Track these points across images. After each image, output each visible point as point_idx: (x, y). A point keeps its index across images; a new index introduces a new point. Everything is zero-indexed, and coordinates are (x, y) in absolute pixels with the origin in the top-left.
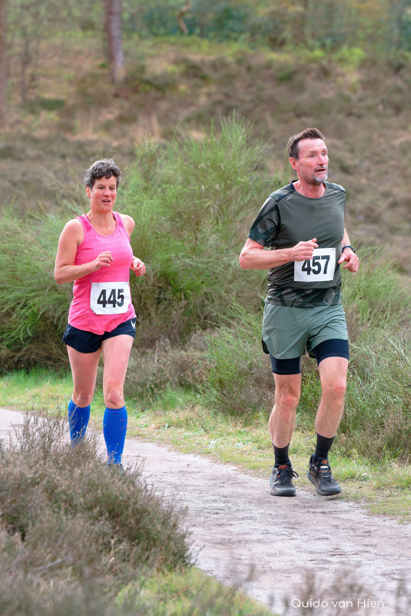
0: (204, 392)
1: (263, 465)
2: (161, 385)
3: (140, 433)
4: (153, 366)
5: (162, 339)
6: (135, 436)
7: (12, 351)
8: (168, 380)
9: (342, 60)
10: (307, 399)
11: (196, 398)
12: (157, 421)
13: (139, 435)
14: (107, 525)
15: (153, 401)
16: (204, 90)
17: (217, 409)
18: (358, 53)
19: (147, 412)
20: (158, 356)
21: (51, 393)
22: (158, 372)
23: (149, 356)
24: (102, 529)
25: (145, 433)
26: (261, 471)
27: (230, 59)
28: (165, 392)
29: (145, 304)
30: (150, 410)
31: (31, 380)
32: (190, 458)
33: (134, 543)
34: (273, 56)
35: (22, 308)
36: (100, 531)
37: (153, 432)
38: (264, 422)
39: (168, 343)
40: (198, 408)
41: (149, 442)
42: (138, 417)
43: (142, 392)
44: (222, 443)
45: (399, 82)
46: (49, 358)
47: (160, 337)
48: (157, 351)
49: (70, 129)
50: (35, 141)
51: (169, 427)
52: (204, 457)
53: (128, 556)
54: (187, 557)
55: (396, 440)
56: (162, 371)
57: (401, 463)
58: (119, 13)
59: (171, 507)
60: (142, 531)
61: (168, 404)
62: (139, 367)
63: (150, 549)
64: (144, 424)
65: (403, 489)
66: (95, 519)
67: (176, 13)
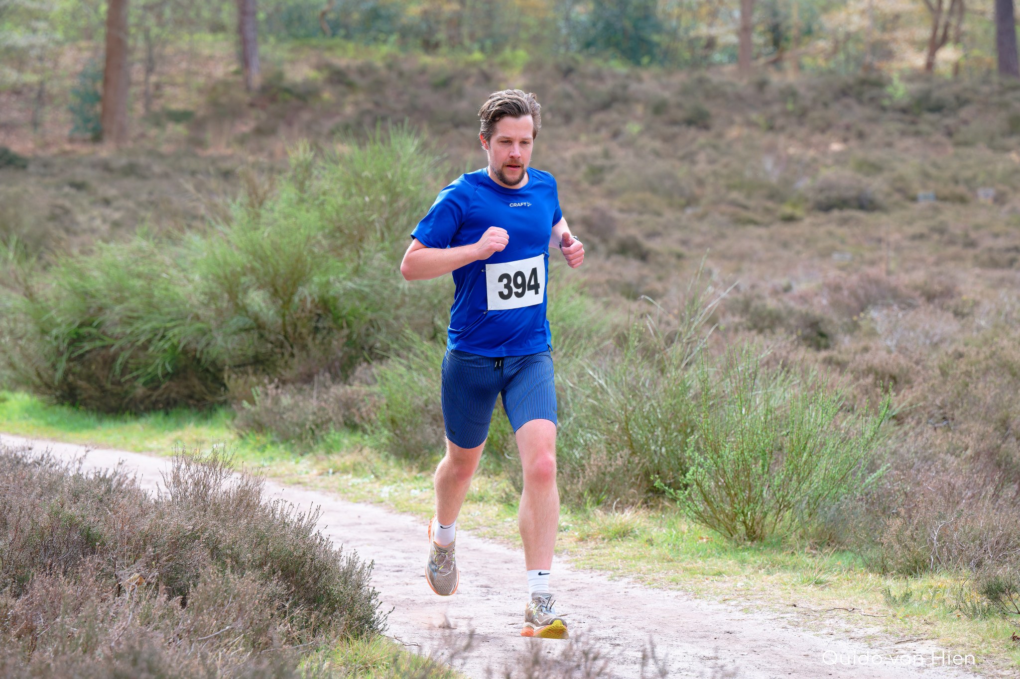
0: (373, 432)
2: (323, 424)
3: (301, 480)
4: (313, 404)
5: (321, 373)
6: (295, 484)
7: (150, 389)
8: (330, 419)
9: (505, 64)
11: (364, 440)
12: (319, 467)
13: (299, 483)
14: (280, 585)
15: (314, 444)
16: (351, 98)
17: (389, 452)
18: (522, 55)
19: (308, 456)
20: (317, 392)
21: (195, 437)
22: (319, 410)
23: (307, 392)
24: (274, 589)
25: (306, 480)
27: (379, 64)
28: (328, 433)
29: (300, 334)
30: (311, 454)
31: (172, 421)
32: (361, 508)
33: (312, 606)
34: (426, 60)
35: (160, 340)
36: (273, 592)
37: (316, 479)
39: (329, 378)
40: (367, 451)
42: (297, 463)
43: (301, 434)
44: (396, 491)
45: (569, 88)
46: (191, 397)
47: (319, 371)
48: (315, 386)
49: (199, 143)
50: (161, 156)
51: (334, 473)
52: (377, 507)
53: (307, 622)
54: (374, 621)
55: (599, 484)
56: (323, 409)
57: (606, 510)
58: (254, 13)
59: (352, 564)
60: (322, 592)
61: (331, 447)
62: (296, 405)
63: (332, 613)
64: (305, 470)
65: (611, 540)
66: (267, 578)
67: (318, 13)
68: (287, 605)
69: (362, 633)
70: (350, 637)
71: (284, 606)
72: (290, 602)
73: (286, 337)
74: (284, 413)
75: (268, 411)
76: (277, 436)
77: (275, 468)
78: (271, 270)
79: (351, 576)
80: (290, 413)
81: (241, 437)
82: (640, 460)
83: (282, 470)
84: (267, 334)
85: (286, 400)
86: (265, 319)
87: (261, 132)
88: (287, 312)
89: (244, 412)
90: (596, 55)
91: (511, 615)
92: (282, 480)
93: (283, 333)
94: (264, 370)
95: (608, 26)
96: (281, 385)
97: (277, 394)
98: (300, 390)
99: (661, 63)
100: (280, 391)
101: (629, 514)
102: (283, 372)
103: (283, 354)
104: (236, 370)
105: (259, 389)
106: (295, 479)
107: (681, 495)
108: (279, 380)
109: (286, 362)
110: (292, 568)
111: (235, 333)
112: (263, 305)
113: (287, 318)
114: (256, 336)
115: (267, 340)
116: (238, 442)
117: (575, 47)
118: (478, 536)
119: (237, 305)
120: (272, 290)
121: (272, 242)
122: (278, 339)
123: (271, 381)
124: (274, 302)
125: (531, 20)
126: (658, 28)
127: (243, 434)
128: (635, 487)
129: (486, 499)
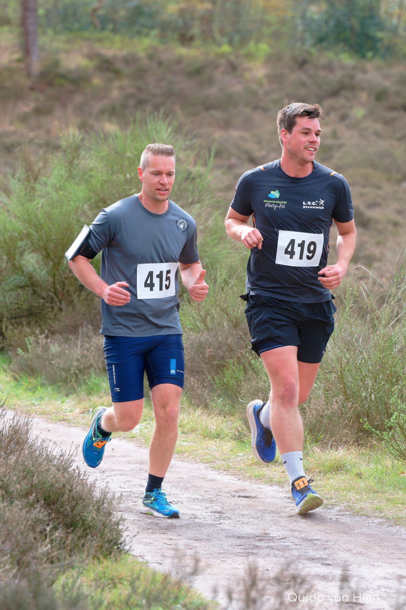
1: (187, 449)
2: (85, 370)
3: (65, 418)
4: (77, 352)
5: (84, 326)
6: (60, 421)
8: (92, 365)
9: (249, 56)
10: (228, 384)
12: (82, 406)
13: (64, 420)
14: (43, 513)
15: (78, 386)
16: (117, 83)
18: (264, 48)
19: (72, 396)
20: (81, 342)
22: (82, 358)
23: (72, 342)
24: (37, 516)
25: (70, 418)
26: (185, 456)
27: (141, 54)
28: (89, 378)
29: (68, 291)
30: (75, 395)
33: (69, 531)
34: (182, 51)
36: (36, 518)
37: (78, 417)
38: (187, 407)
39: (91, 329)
41: (75, 426)
42: (63, 402)
43: (67, 378)
44: (146, 428)
45: (303, 77)
47: (83, 323)
48: (80, 337)
52: (129, 441)
53: (64, 543)
54: (121, 543)
55: (318, 425)
56: (86, 357)
57: (323, 447)
58: (35, 10)
59: (104, 494)
60: (78, 518)
61: (92, 389)
62: (63, 353)
63: (86, 537)
64: (69, 409)
65: (326, 473)
66: (32, 506)
67: (90, 9)
68: (48, 529)
69: (110, 553)
70: (101, 557)
71: (45, 530)
72: (51, 526)
73: (55, 293)
74: (52, 360)
75: (38, 357)
76: (46, 379)
77: (44, 406)
78: (44, 236)
79: (103, 504)
80: (58, 360)
81: (16, 379)
82: (353, 404)
83: (50, 408)
84: (39, 290)
85: (54, 348)
86: (39, 278)
87: (39, 111)
88: (57, 273)
89: (19, 358)
90: (327, 49)
91: (239, 537)
92: (49, 417)
93: (53, 290)
94: (36, 322)
95: (339, 24)
96: (50, 335)
97: (47, 343)
98: (67, 340)
99: (383, 57)
100: (49, 340)
101: (342, 451)
102: (52, 324)
103: (53, 308)
104: (13, 321)
105: (32, 339)
106: (61, 416)
107: (386, 435)
108: (49, 330)
109: (55, 315)
110: (53, 497)
111: (12, 290)
112: (36, 266)
113: (56, 277)
114: (30, 292)
115: (39, 296)
116: (13, 383)
117: (310, 42)
118: (214, 469)
119: (14, 265)
120: (44, 253)
121: (45, 212)
122: (48, 295)
123: (42, 332)
124: (46, 264)
125: (272, 18)
126: (381, 27)
127: (18, 376)
128: (348, 428)
129: (222, 436)
